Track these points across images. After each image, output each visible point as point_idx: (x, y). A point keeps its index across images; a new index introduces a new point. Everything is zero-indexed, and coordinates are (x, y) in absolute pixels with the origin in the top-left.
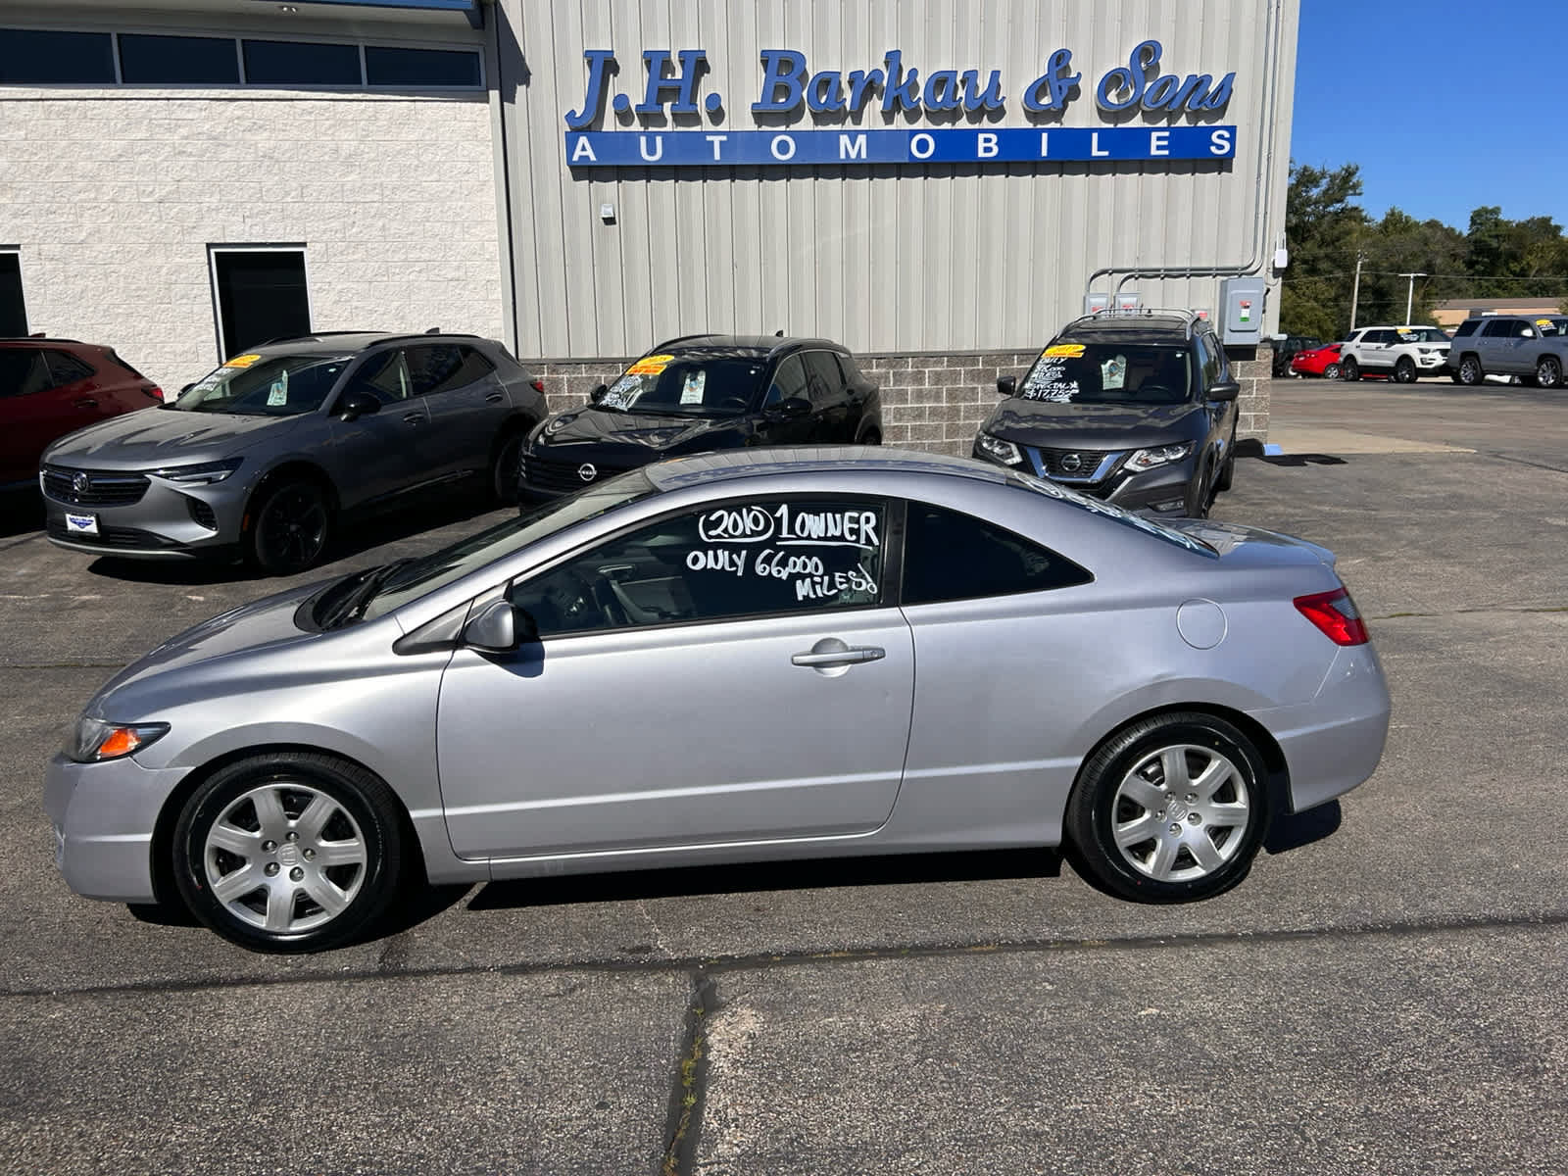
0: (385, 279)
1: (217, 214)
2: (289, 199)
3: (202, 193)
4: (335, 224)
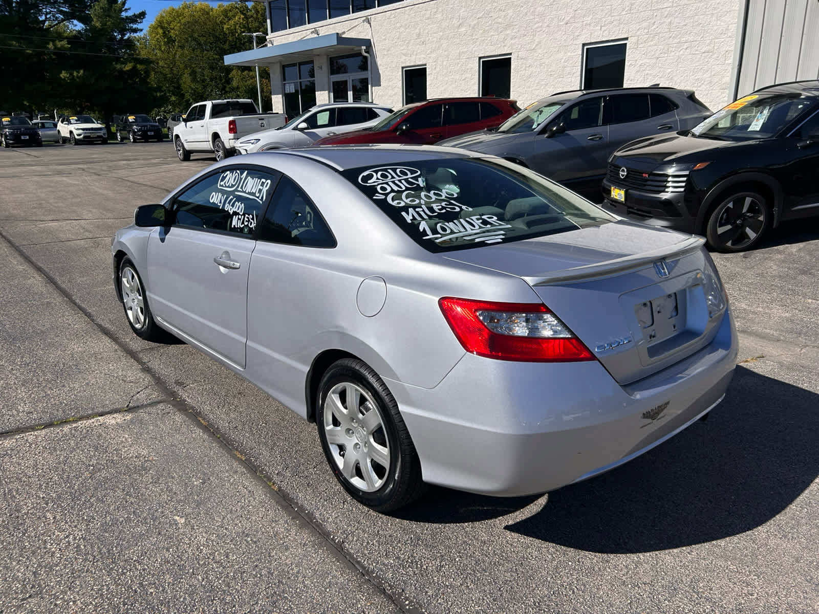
0: (666, 55)
1: (590, 26)
2: (624, 13)
3: (584, 16)
4: (645, 24)
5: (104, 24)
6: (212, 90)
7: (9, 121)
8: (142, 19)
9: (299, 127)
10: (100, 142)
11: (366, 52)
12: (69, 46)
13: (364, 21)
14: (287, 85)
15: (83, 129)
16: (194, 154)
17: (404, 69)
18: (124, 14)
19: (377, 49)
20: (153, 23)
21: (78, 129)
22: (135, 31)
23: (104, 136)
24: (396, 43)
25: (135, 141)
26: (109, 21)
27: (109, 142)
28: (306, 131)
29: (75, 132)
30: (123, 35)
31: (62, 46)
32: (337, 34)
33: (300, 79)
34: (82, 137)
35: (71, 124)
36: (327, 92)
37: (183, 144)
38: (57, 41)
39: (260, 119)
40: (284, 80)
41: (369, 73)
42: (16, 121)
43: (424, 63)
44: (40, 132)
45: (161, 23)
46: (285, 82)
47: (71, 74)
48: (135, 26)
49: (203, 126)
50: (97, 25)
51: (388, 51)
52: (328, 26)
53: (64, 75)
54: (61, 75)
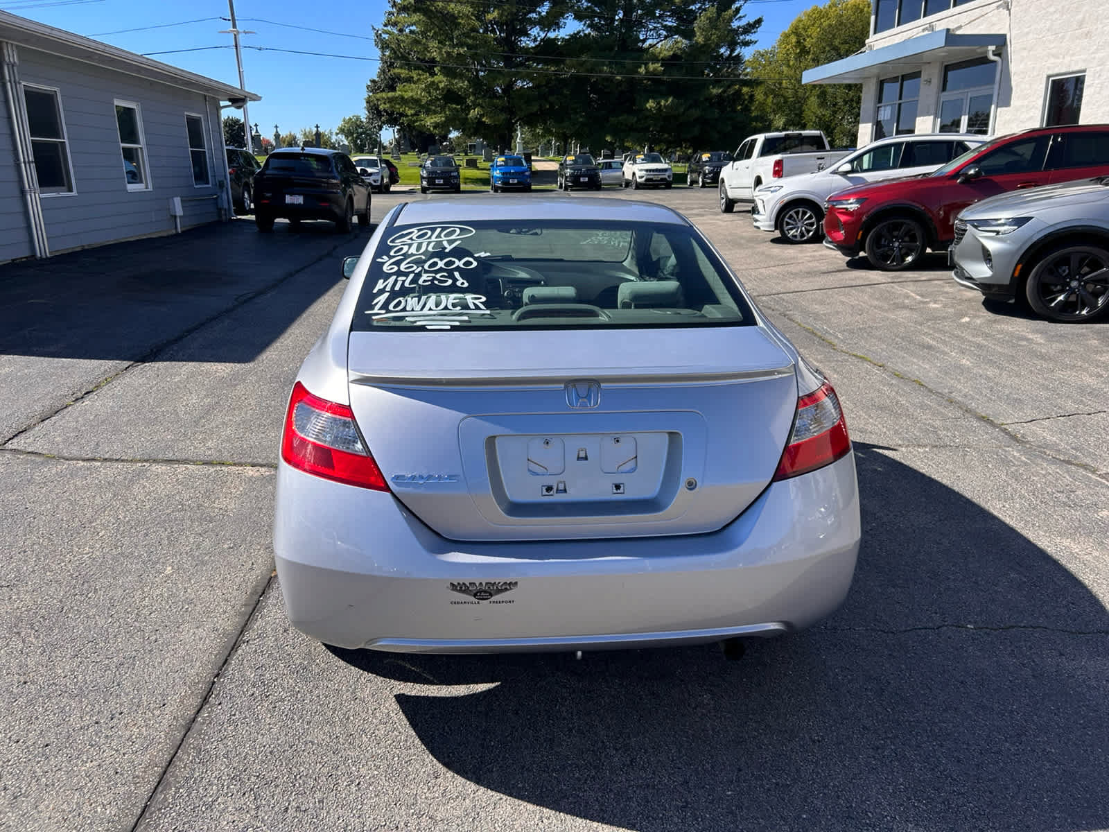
5: (707, 39)
6: (843, 118)
7: (573, 160)
8: (757, 28)
9: (840, 170)
10: (663, 186)
11: (994, 55)
12: (663, 69)
13: (998, 7)
14: (883, 108)
15: (647, 171)
16: (739, 204)
17: (1051, 79)
18: (735, 24)
19: (1013, 49)
20: (787, 31)
21: (641, 170)
22: (747, 44)
23: (668, 179)
24: (1043, 37)
25: (703, 186)
26: (714, 34)
27: (673, 186)
28: (850, 175)
29: (638, 174)
30: (732, 51)
31: (655, 69)
32: (948, 30)
33: (900, 98)
34: (643, 179)
35: (636, 163)
36: (932, 117)
37: (726, 190)
38: (650, 64)
39: (818, 159)
40: (880, 101)
41: (996, 86)
42: (580, 161)
43: (1083, 68)
44: (600, 174)
45: (796, 29)
46: (879, 105)
47: (659, 103)
48: (748, 38)
49: (748, 168)
50: (700, 40)
51: (1030, 51)
52: (950, 18)
53: (651, 104)
54: (648, 105)
